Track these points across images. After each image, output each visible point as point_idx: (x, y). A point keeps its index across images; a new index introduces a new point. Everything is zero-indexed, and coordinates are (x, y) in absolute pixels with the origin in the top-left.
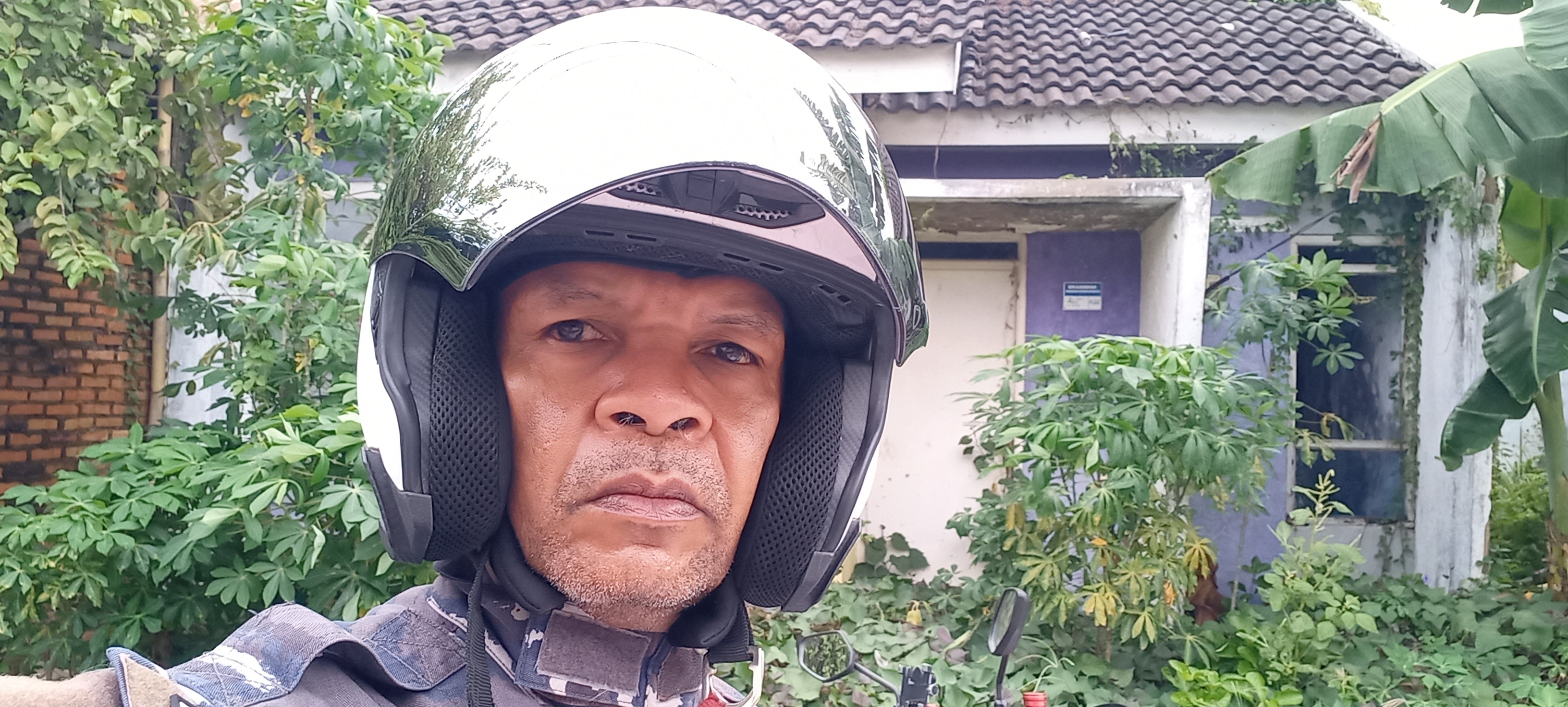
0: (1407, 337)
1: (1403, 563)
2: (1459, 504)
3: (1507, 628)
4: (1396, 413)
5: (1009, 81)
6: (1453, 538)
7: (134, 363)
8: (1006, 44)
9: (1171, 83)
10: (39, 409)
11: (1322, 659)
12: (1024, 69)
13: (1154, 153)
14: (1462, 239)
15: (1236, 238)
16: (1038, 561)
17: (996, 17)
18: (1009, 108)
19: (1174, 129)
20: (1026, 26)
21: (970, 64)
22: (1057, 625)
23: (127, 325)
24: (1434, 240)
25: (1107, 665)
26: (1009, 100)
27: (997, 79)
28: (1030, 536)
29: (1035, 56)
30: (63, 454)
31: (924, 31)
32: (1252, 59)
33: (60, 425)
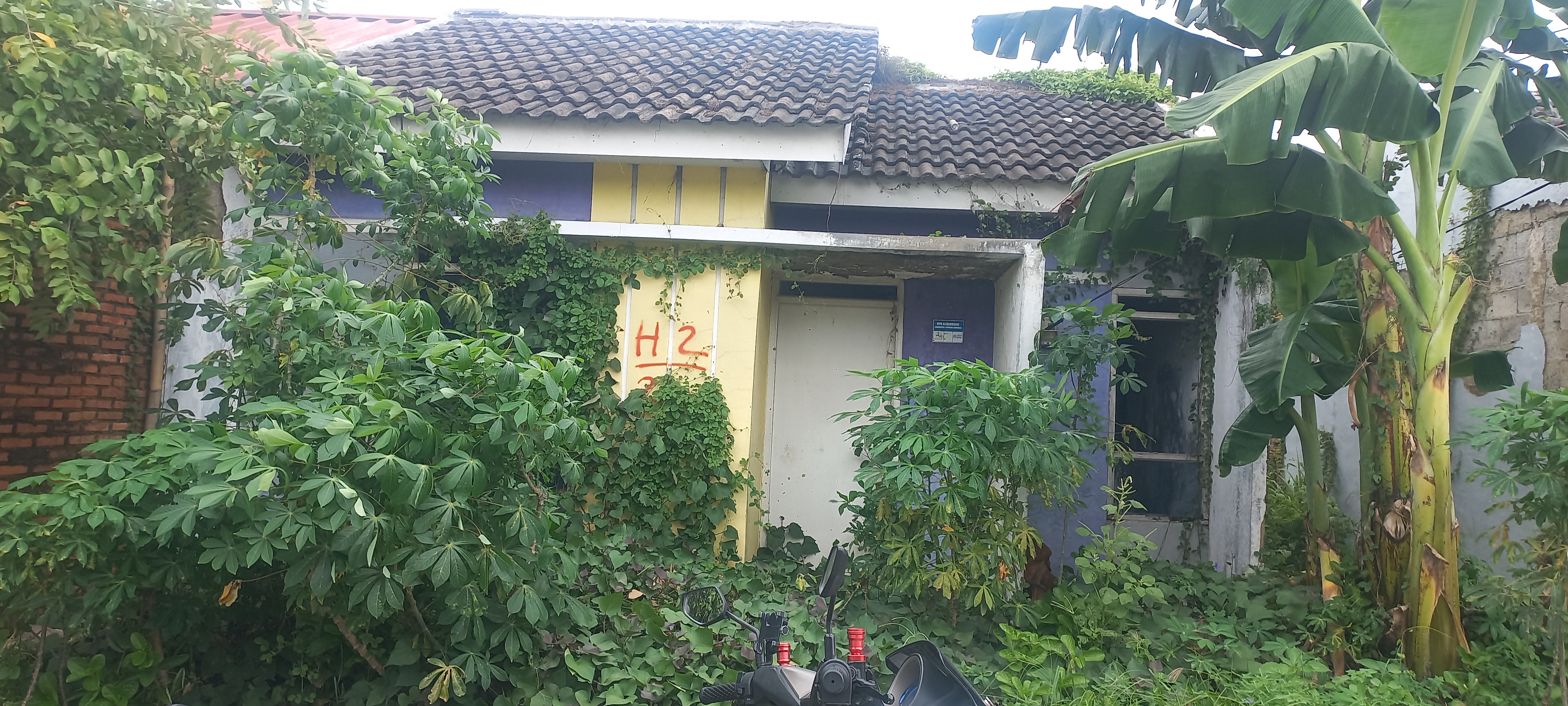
0: (1203, 372)
1: (1199, 553)
2: (1241, 506)
3: (1272, 604)
4: (1195, 432)
5: (891, 155)
6: (1237, 533)
7: (135, 365)
8: (891, 126)
9: (1019, 163)
10: (45, 403)
11: (1124, 626)
12: (903, 147)
13: (1004, 217)
14: (1245, 295)
15: (1069, 289)
16: (900, 546)
17: (885, 104)
18: (890, 178)
19: (1021, 200)
20: (908, 113)
21: (862, 141)
22: (913, 596)
23: (130, 333)
24: (1224, 295)
25: (953, 629)
26: (891, 171)
27: (882, 154)
28: (894, 525)
29: (913, 137)
30: (67, 441)
31: (820, 114)
32: (1084, 147)
33: (65, 417)
